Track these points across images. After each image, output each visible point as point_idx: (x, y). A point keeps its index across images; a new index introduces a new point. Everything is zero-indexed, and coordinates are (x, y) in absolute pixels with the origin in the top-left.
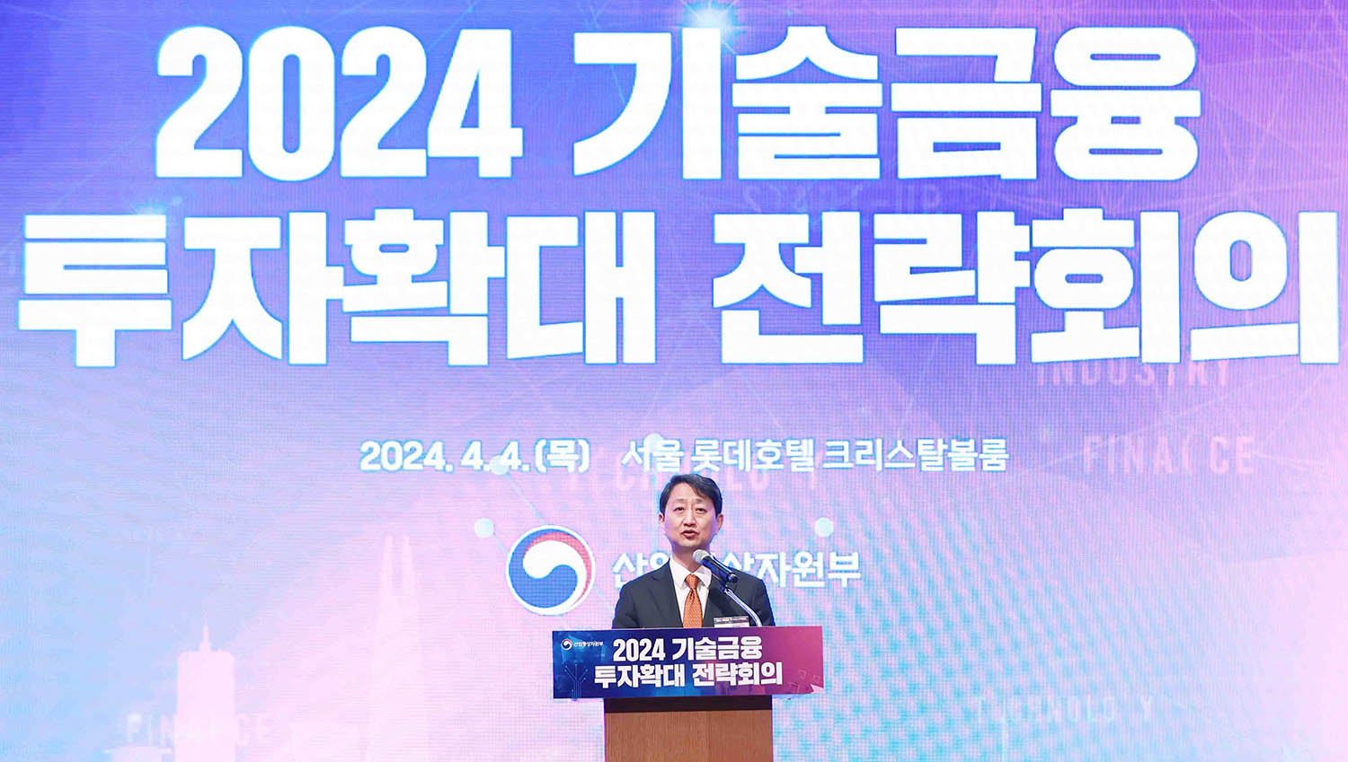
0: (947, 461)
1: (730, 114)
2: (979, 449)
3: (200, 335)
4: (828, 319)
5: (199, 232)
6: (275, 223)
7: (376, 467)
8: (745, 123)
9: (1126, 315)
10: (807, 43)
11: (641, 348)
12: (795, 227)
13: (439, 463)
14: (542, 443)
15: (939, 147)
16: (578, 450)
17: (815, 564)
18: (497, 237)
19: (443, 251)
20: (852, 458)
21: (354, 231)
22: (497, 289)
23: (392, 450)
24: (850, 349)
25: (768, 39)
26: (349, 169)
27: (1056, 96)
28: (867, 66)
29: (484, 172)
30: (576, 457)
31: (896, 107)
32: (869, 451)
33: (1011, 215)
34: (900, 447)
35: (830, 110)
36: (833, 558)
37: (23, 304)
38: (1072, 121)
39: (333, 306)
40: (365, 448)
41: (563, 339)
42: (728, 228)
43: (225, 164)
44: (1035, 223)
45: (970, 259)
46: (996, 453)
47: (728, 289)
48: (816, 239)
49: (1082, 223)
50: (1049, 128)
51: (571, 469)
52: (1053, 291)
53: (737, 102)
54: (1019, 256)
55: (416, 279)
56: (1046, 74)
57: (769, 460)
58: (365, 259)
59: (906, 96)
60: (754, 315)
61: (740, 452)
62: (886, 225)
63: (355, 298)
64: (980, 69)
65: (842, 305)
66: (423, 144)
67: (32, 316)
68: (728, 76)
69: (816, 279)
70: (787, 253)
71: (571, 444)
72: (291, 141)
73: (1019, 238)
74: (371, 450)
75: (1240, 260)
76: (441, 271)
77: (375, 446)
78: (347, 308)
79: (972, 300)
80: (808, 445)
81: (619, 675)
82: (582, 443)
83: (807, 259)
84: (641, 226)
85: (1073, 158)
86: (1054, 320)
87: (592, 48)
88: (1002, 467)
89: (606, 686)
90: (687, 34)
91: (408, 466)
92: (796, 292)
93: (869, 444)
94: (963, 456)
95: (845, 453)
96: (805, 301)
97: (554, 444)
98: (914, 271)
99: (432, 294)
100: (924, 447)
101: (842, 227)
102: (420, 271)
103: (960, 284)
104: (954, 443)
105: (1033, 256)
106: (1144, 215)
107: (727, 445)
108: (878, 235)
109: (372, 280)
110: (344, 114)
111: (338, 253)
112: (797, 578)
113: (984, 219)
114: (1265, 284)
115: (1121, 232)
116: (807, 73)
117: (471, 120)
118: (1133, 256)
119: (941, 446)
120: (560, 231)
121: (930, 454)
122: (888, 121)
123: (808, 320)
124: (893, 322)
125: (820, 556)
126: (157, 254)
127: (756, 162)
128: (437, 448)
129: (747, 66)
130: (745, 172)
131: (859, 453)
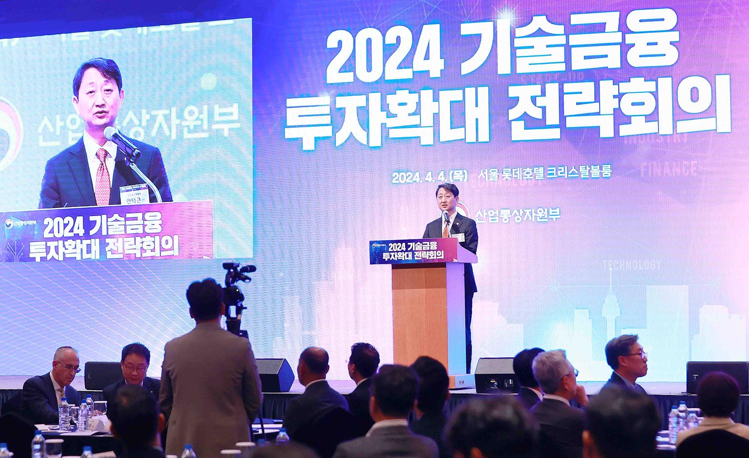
0: (590, 174)
1: (513, 49)
2: (601, 169)
3: (341, 138)
4: (548, 123)
5: (341, 102)
6: (364, 97)
7: (398, 182)
8: (519, 53)
9: (652, 117)
10: (540, 22)
11: (484, 137)
12: (536, 89)
13: (418, 180)
14: (452, 172)
15: (586, 58)
16: (464, 173)
17: (544, 213)
18: (436, 99)
19: (419, 104)
20: (557, 174)
21: (390, 99)
22: (436, 117)
23: (402, 176)
24: (555, 134)
25: (525, 21)
26: (388, 77)
27: (627, 36)
28: (560, 29)
29: (432, 75)
30: (463, 176)
31: (571, 44)
32: (563, 171)
33: (611, 82)
34: (573, 169)
35: (547, 46)
36: (551, 210)
37: (286, 130)
38: (633, 45)
39: (383, 125)
40: (394, 175)
41: (458, 134)
42: (513, 91)
43: (348, 77)
44: (620, 84)
45: (597, 99)
46: (607, 171)
47: (514, 113)
48: (543, 94)
49: (637, 83)
50: (625, 48)
51: (461, 180)
52: (627, 110)
53: (516, 45)
54: (615, 97)
55: (409, 115)
56: (624, 28)
57: (528, 175)
58: (393, 109)
59: (574, 39)
60: (523, 122)
61: (518, 173)
62: (568, 87)
63: (390, 122)
64: (600, 28)
65: (553, 118)
66: (411, 66)
67: (289, 133)
68: (513, 36)
69: (544, 109)
70: (534, 100)
71: (461, 172)
72: (369, 69)
73: (614, 90)
74: (396, 176)
75: (694, 95)
76: (417, 112)
77: (397, 174)
78: (388, 126)
79: (598, 114)
80: (541, 169)
81: (391, 256)
82: (465, 171)
83: (540, 101)
84: (484, 92)
85: (634, 59)
86: (627, 120)
87: (467, 29)
88: (609, 175)
89: (386, 260)
90: (499, 22)
91: (408, 181)
92: (537, 114)
93: (563, 168)
94: (595, 172)
95: (555, 172)
96: (540, 117)
97: (456, 172)
98: (578, 104)
99: (415, 120)
100: (582, 169)
101: (552, 89)
102: (410, 112)
103: (594, 108)
104: (592, 167)
105: (619, 96)
106: (659, 79)
107: (514, 170)
108: (565, 91)
109: (395, 116)
110: (386, 57)
111: (384, 107)
112: (538, 218)
113: (603, 83)
114: (703, 103)
115: (651, 86)
116: (540, 33)
117: (427, 57)
118: (655, 94)
119: (588, 168)
120: (457, 95)
121: (584, 171)
122: (568, 48)
123: (541, 123)
124: (571, 123)
125: (546, 210)
126: (327, 110)
127: (523, 67)
128: (417, 174)
129: (520, 32)
130: (519, 71)
131: (559, 172)
